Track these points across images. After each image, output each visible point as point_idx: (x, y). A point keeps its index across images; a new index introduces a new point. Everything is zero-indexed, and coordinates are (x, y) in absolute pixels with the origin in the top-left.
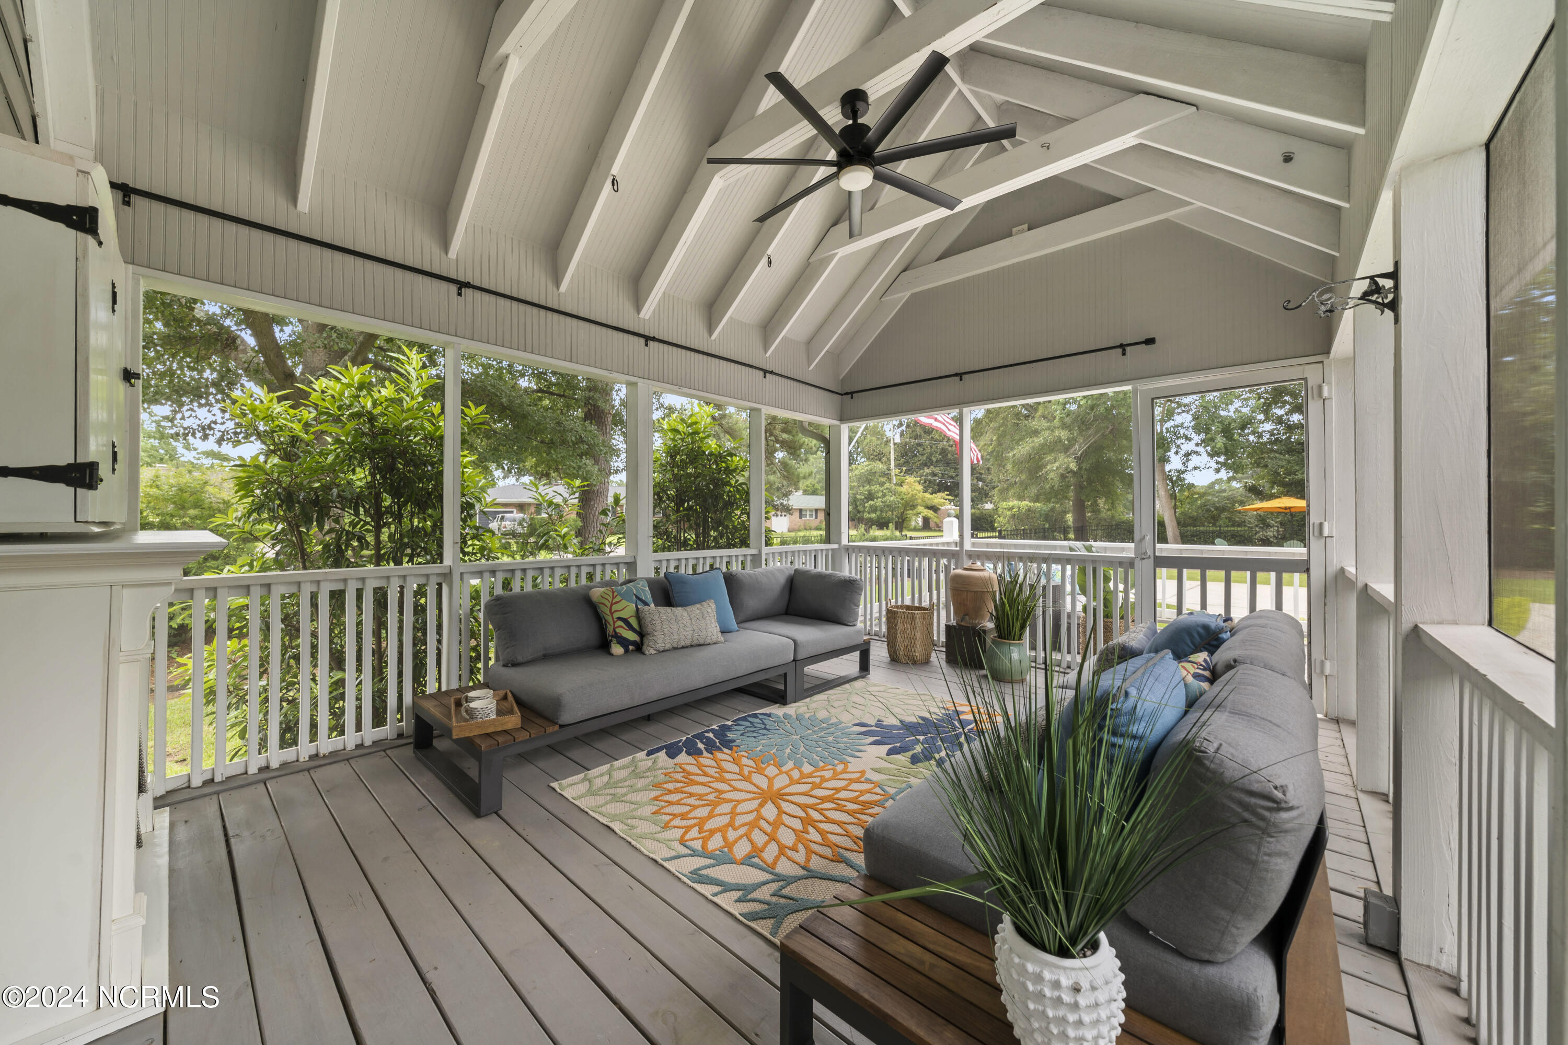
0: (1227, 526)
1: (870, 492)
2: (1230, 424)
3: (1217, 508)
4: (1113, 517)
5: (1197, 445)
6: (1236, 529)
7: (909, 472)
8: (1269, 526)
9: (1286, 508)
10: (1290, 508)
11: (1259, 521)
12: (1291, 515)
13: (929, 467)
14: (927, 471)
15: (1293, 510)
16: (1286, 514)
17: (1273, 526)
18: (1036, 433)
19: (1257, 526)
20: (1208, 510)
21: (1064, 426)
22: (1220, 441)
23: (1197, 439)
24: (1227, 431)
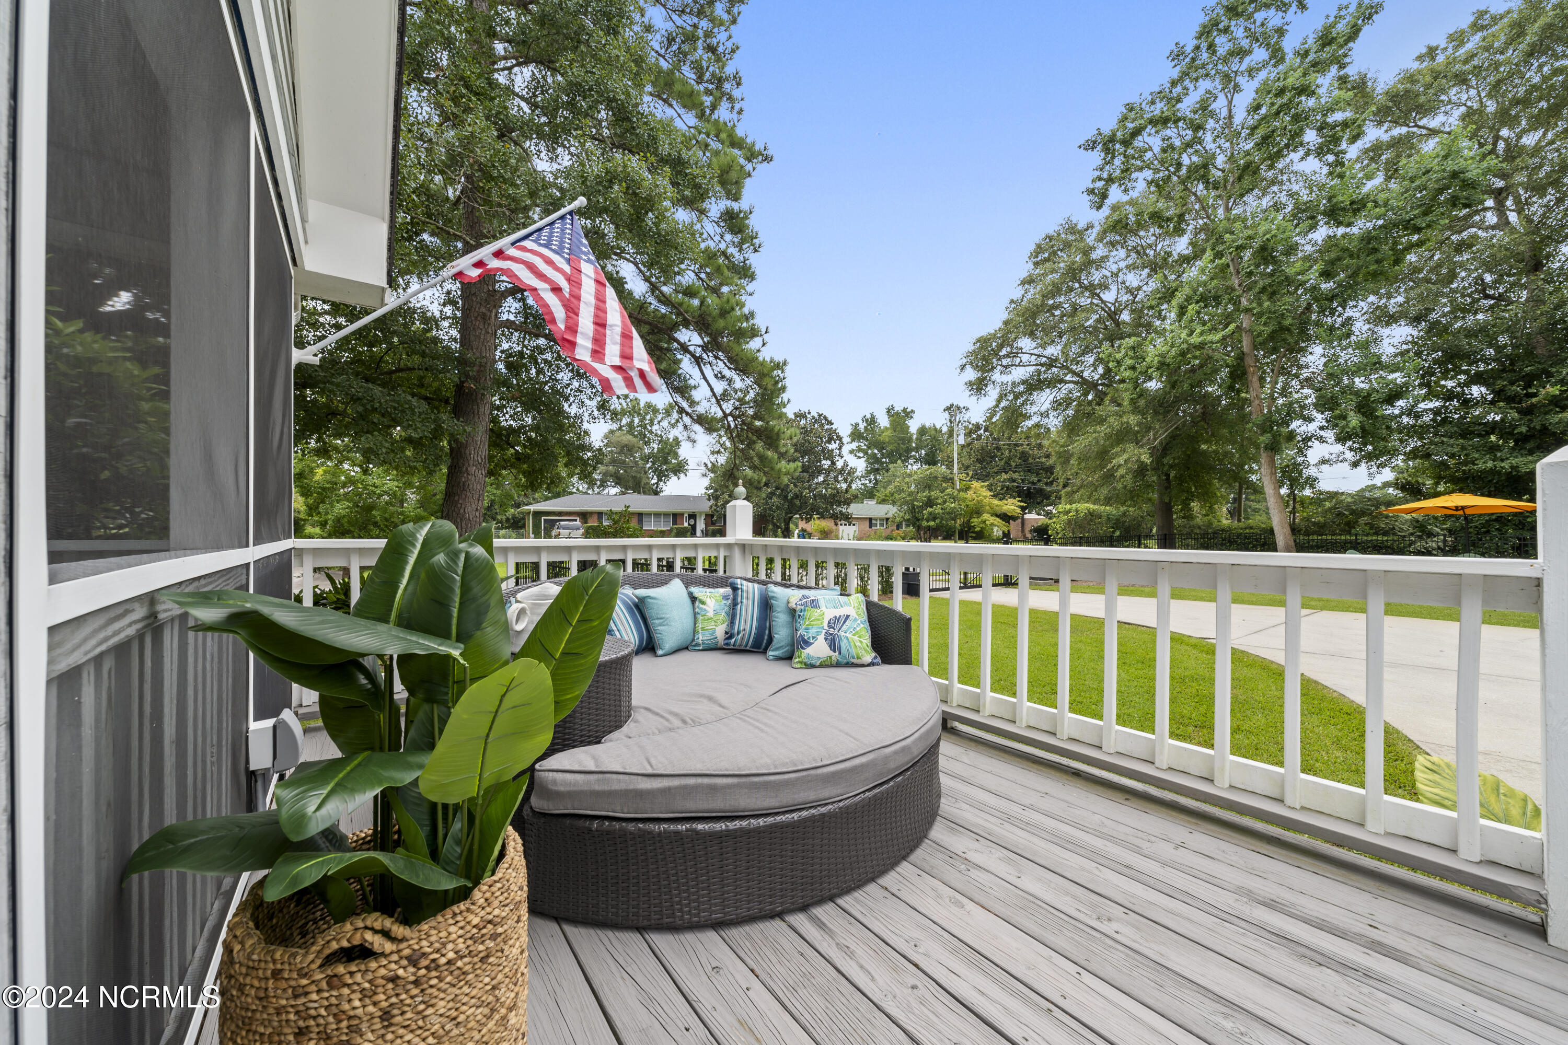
0: (1367, 535)
1: (929, 498)
2: (1369, 395)
3: (1353, 512)
4: (1210, 524)
5: (1322, 428)
6: (1380, 538)
7: (978, 477)
8: (1430, 535)
9: (1457, 508)
10: (1463, 508)
11: (1415, 527)
12: (1466, 518)
13: (1006, 473)
14: (1004, 476)
15: (1468, 512)
16: (1458, 518)
17: (1438, 535)
18: (1102, 421)
19: (1412, 534)
20: (1340, 514)
21: (1136, 410)
22: (1354, 420)
23: (1320, 418)
24: (1365, 405)
